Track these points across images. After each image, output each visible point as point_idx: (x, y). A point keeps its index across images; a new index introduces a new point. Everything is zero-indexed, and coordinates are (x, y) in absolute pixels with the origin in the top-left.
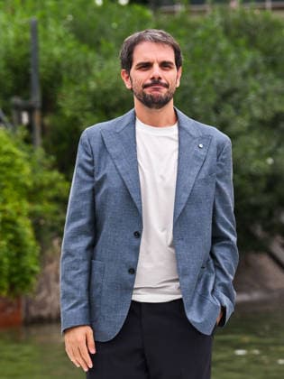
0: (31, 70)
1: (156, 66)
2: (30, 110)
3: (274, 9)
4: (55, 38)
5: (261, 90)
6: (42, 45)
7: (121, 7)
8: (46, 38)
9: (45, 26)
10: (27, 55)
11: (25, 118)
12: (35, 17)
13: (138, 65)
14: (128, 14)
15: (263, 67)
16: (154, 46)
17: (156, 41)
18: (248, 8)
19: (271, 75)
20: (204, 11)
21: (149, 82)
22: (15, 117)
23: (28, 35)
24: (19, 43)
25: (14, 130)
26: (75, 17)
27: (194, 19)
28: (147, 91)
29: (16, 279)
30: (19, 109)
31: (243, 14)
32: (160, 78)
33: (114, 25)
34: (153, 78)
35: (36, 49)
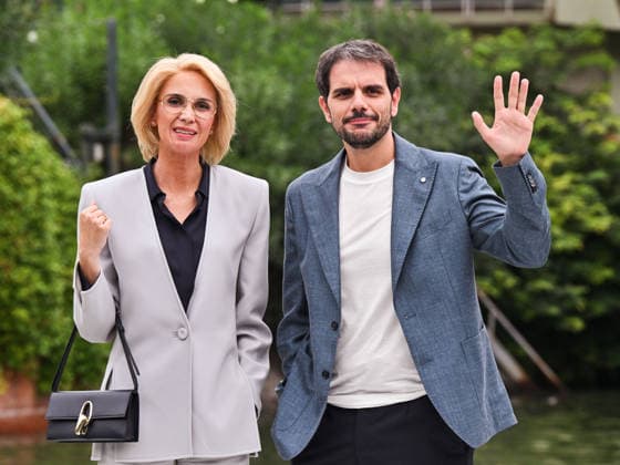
0: (108, 88)
1: (358, 93)
2: (105, 142)
3: (435, 10)
4: (139, 45)
5: (416, 120)
6: (122, 54)
7: (230, 5)
8: (127, 45)
9: (127, 28)
10: (103, 68)
11: (98, 152)
12: (114, 17)
13: (336, 91)
14: (237, 14)
15: (418, 88)
16: (355, 66)
18: (398, 9)
19: (429, 100)
20: (340, 13)
21: (350, 114)
22: (85, 152)
23: (104, 41)
24: (91, 52)
25: (83, 169)
26: (167, 16)
27: (328, 22)
28: (349, 128)
29: (83, 369)
30: (91, 140)
31: (393, 17)
32: (364, 109)
33: (220, 29)
34: (354, 110)
35: (115, 59)
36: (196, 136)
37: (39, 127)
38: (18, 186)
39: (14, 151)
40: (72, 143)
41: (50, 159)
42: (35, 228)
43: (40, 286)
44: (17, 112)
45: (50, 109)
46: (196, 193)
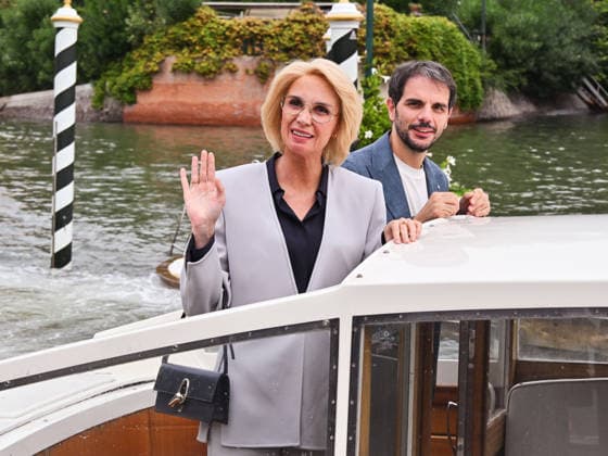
0: (482, 18)
1: (428, 107)
2: (481, 35)
4: (492, 5)
5: (576, 27)
6: (486, 8)
8: (488, 5)
10: (480, 12)
11: (479, 38)
15: (577, 18)
17: (433, 78)
19: (580, 21)
21: (417, 122)
22: (475, 37)
23: (481, 4)
24: (477, 7)
25: (474, 43)
29: (474, 103)
30: (477, 34)
34: (422, 120)
35: (484, 9)
36: (313, 139)
37: (461, 30)
38: (455, 48)
39: (454, 38)
40: (471, 35)
41: (464, 40)
42: (460, 61)
43: (461, 78)
44: (455, 26)
45: (465, 25)
46: (316, 194)
